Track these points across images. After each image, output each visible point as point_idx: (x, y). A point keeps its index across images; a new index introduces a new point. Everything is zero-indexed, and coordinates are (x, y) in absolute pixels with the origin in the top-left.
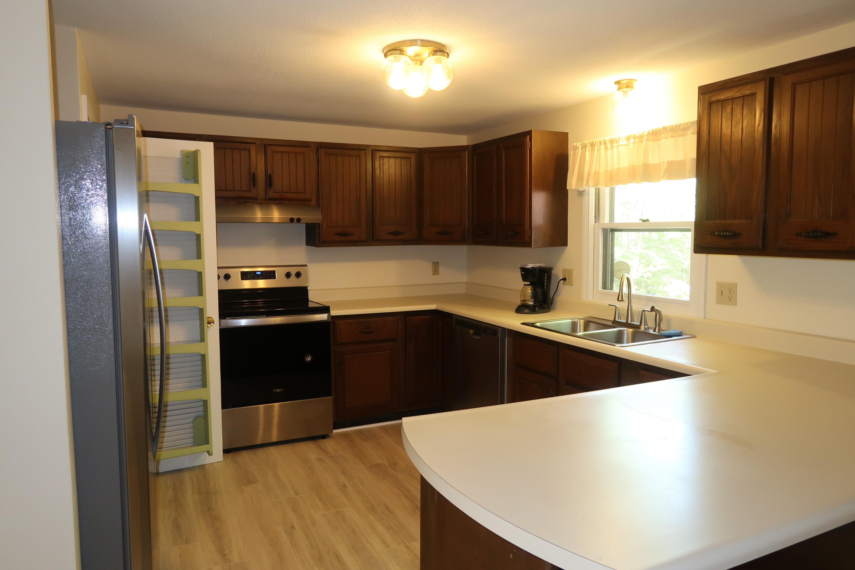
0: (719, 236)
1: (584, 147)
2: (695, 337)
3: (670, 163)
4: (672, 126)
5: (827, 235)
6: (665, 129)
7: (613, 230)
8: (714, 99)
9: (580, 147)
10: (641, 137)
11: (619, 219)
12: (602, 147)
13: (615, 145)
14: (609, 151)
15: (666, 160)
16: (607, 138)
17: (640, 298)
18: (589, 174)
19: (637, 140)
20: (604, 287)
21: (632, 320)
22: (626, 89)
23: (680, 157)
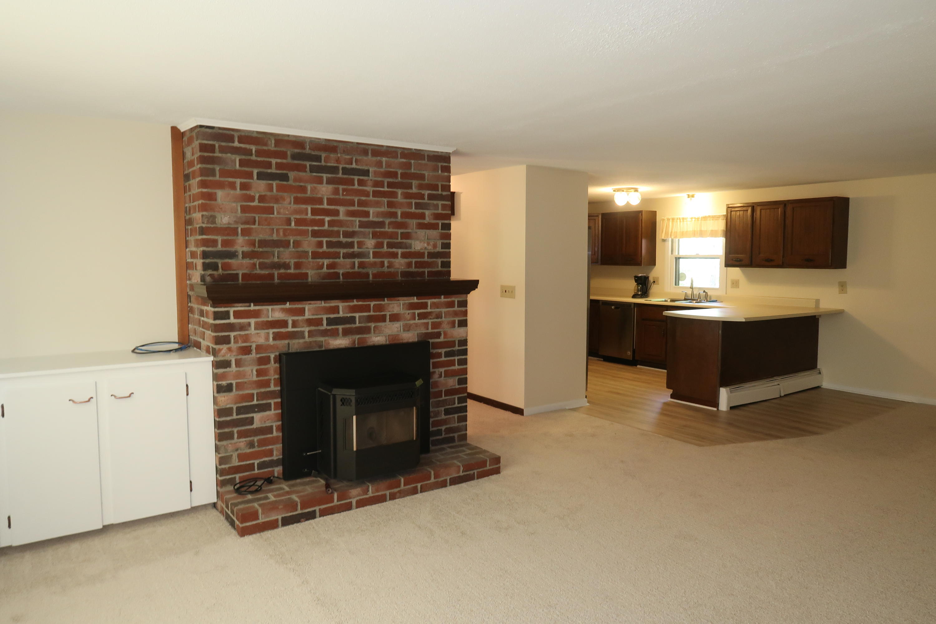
0: (735, 261)
1: (668, 220)
2: (722, 302)
3: (712, 231)
4: (713, 216)
5: (772, 260)
6: (709, 216)
7: (679, 258)
8: (732, 210)
9: (666, 219)
10: (698, 219)
11: (682, 253)
12: (678, 221)
13: (685, 220)
14: (682, 223)
15: (710, 229)
16: (681, 217)
17: (696, 288)
18: (671, 232)
19: (696, 220)
20: (676, 285)
21: (693, 297)
22: (691, 198)
23: (716, 229)
